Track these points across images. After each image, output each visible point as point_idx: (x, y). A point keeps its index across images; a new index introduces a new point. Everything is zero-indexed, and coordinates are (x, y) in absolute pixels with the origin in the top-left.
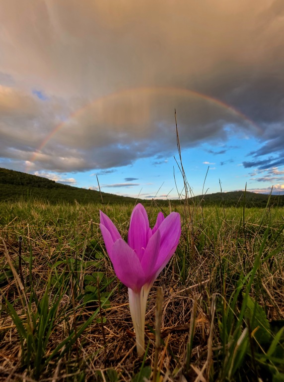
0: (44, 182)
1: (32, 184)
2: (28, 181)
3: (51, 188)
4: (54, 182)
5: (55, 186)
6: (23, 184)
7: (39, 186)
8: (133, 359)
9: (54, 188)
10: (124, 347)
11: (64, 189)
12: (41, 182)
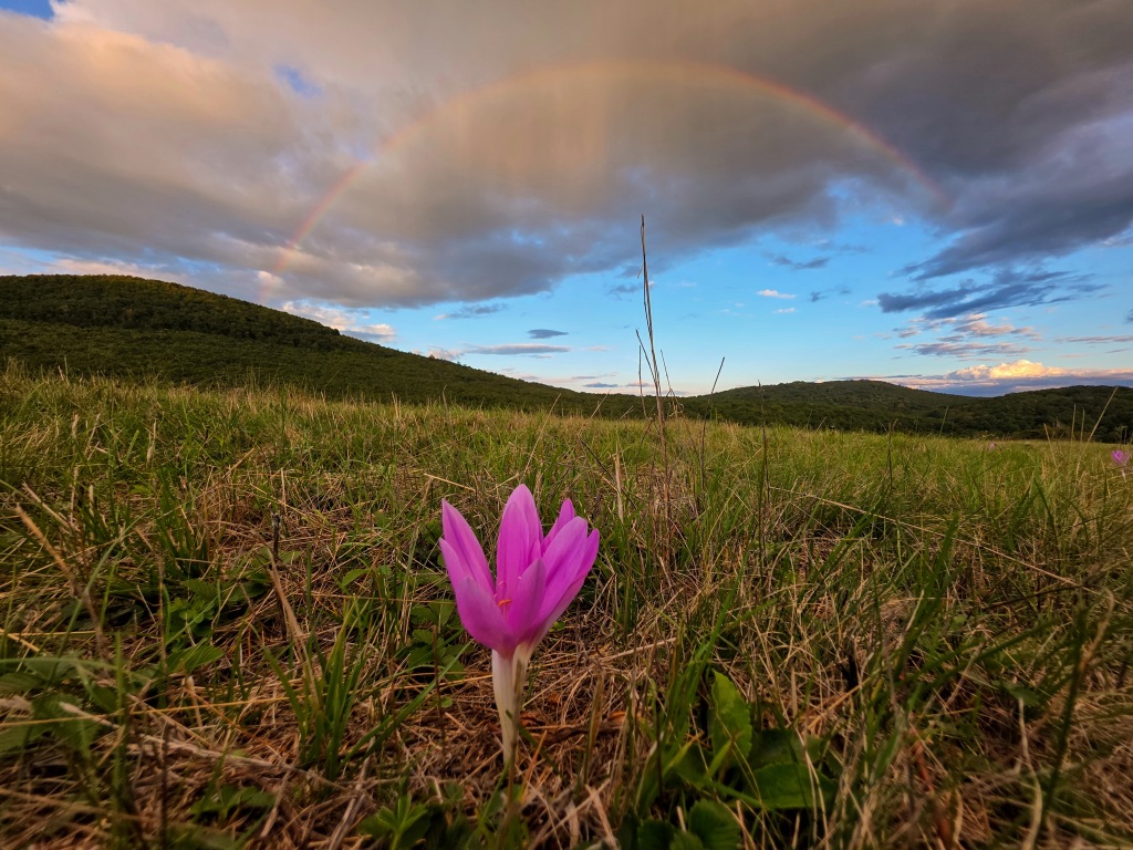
0: (310, 331)
1: (276, 335)
2: (268, 328)
3: (329, 349)
4: (336, 332)
5: (337, 346)
6: (253, 336)
7: (296, 343)
8: (495, 772)
9: (337, 350)
10: (481, 752)
11: (363, 355)
12: (301, 331)
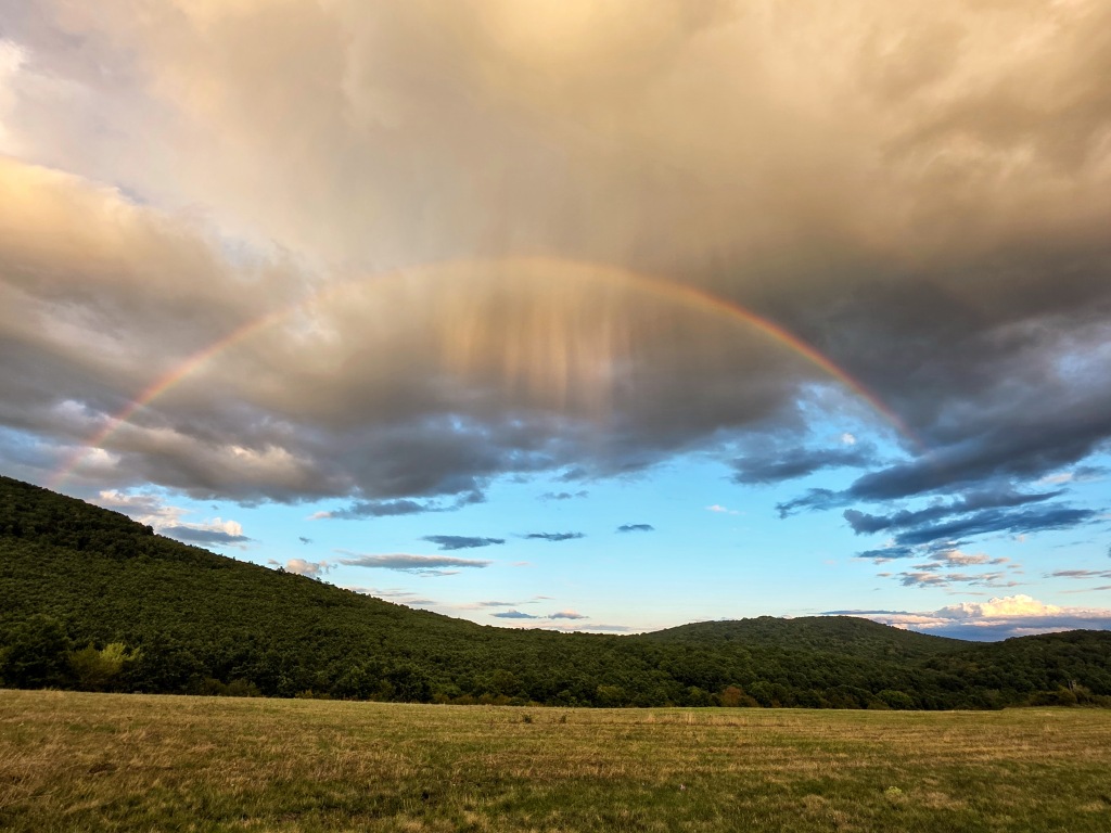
0: (108, 528)
1: (55, 532)
3: (130, 554)
4: (149, 530)
5: (144, 550)
6: (17, 532)
7: (82, 544)
9: (142, 556)
11: (179, 564)
